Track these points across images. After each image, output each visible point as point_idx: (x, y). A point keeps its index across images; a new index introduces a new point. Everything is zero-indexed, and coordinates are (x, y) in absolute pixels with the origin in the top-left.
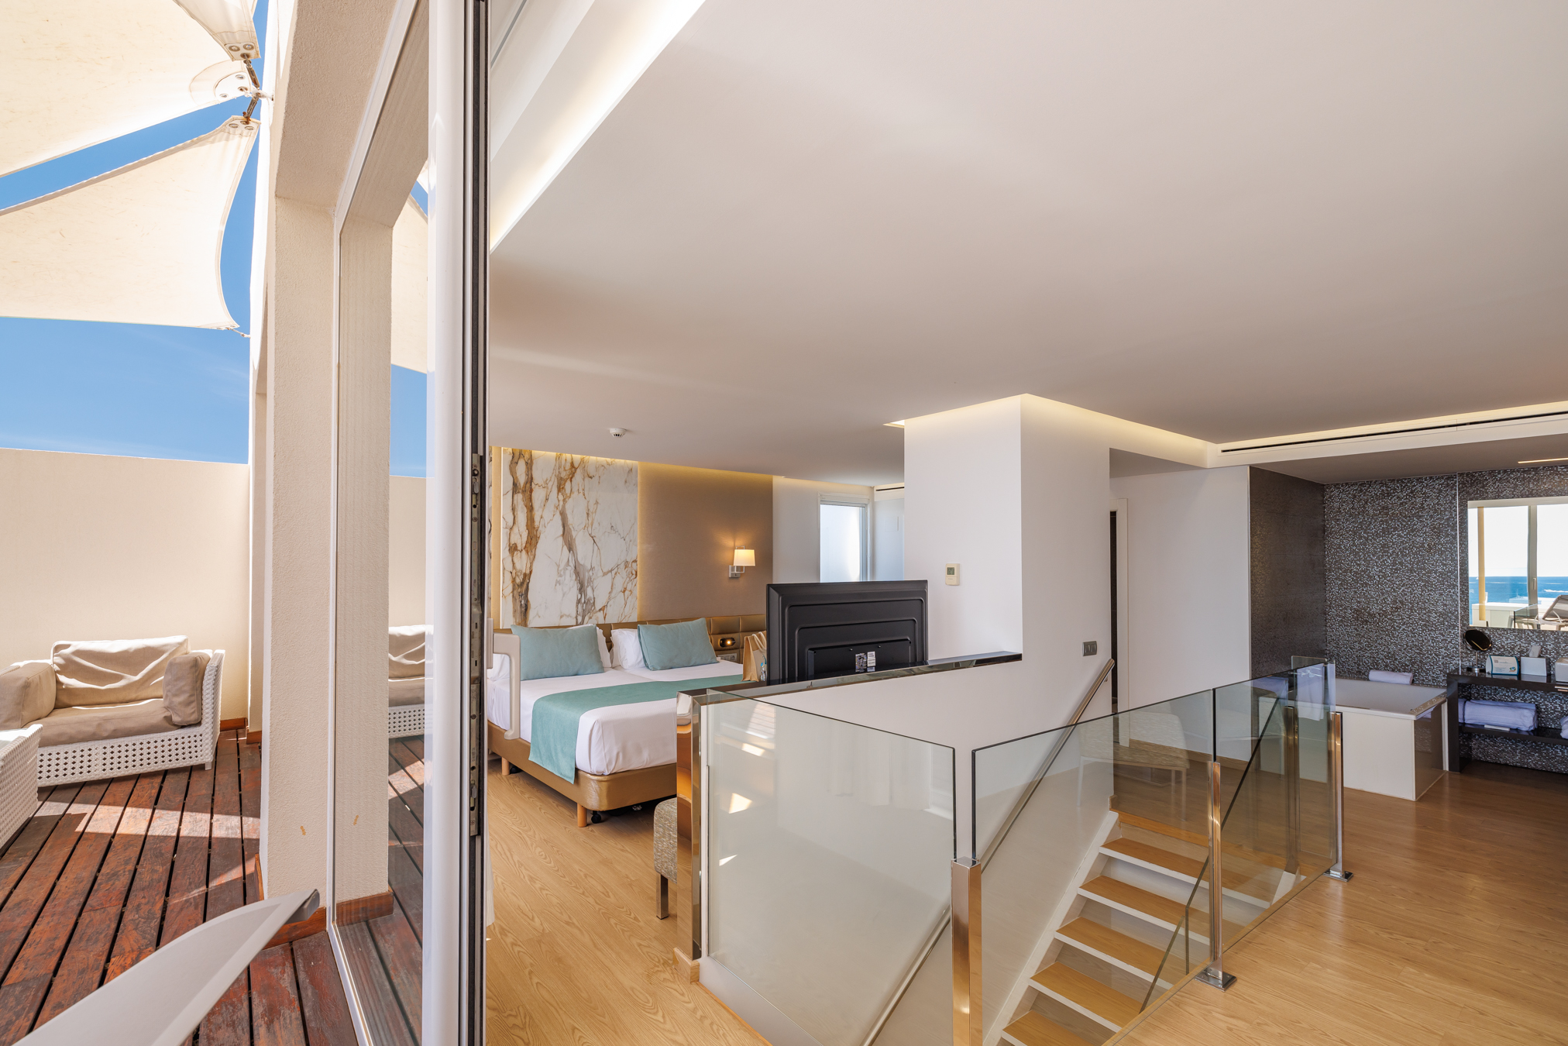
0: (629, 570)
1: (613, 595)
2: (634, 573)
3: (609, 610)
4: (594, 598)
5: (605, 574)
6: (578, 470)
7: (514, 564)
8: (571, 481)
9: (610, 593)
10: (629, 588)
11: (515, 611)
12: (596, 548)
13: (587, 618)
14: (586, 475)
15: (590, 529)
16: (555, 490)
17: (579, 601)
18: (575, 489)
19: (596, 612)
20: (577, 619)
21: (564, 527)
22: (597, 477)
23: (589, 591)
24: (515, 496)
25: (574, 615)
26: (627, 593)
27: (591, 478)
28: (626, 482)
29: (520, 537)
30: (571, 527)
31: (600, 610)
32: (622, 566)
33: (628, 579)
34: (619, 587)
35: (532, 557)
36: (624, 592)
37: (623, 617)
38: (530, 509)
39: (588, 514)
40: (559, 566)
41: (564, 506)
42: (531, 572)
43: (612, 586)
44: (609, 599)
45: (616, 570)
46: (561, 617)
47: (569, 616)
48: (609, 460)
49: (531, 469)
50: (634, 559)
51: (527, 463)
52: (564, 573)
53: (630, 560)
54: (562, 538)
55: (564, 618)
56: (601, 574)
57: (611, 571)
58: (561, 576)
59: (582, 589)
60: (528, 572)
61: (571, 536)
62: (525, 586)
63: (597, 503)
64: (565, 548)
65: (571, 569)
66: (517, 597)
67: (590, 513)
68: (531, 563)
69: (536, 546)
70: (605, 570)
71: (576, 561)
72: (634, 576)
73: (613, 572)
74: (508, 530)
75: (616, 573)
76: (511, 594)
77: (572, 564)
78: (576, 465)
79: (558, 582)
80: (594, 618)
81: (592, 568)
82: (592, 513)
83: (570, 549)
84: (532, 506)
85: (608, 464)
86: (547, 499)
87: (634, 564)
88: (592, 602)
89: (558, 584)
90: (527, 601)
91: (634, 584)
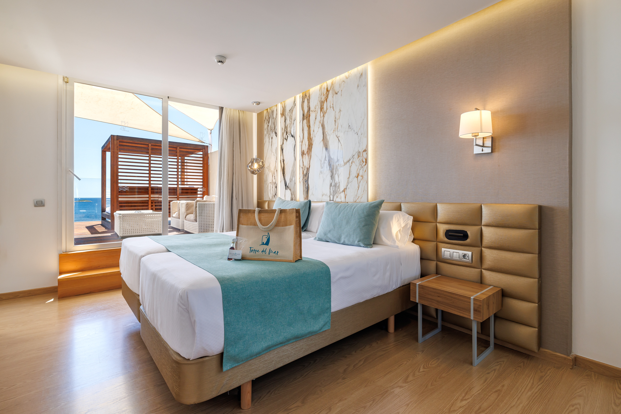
0: (361, 158)
1: (350, 180)
2: (364, 160)
3: (348, 191)
4: (339, 182)
5: (345, 164)
6: (330, 92)
7: (303, 162)
8: (327, 101)
9: (348, 178)
10: (360, 174)
11: (304, 191)
12: (340, 144)
13: (335, 197)
14: (334, 93)
15: (336, 132)
16: (319, 110)
17: (331, 185)
18: (329, 107)
19: (340, 193)
20: (330, 198)
21: (323, 134)
22: (340, 92)
23: (337, 178)
24: (304, 121)
25: (329, 194)
26: (360, 177)
27: (337, 94)
28: (358, 86)
30: (327, 133)
31: (343, 192)
32: (356, 156)
33: (360, 166)
34: (354, 174)
35: (310, 157)
36: (357, 177)
37: (357, 197)
38: (309, 127)
39: (335, 121)
40: (321, 161)
41: (323, 120)
42: (309, 167)
43: (350, 173)
44: (348, 183)
45: (352, 160)
46: (323, 195)
47: (326, 195)
48: (346, 74)
49: (309, 102)
50: (364, 148)
51: (308, 99)
52: (324, 165)
53: (361, 150)
54: (322, 142)
55: (324, 196)
56: (342, 163)
57: (349, 161)
58: (322, 168)
59: (332, 177)
60: (308, 167)
61: (327, 139)
62: (307, 175)
63: (340, 111)
64: (324, 149)
65: (327, 162)
66: (305, 182)
67: (336, 120)
68: (310, 161)
69: (311, 150)
70: (345, 161)
71: (329, 157)
72: (364, 163)
73: (350, 162)
74: (301, 143)
75: (352, 163)
76: (302, 181)
77: (327, 159)
78: (329, 89)
79: (321, 172)
80: (339, 197)
81: (338, 161)
82: (338, 119)
83: (326, 149)
84: (310, 125)
85: (347, 78)
86: (316, 119)
87: (365, 153)
88: (338, 185)
89: (321, 174)
90: (308, 185)
91: (364, 171)
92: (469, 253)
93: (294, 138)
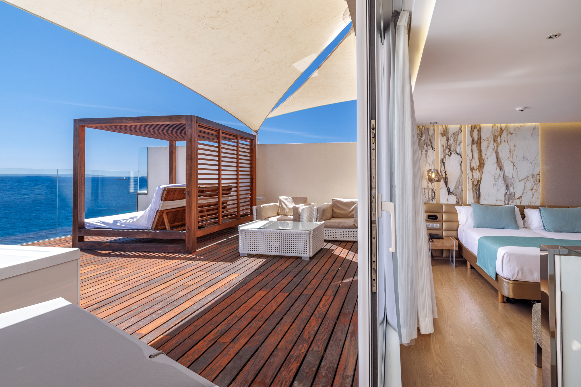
0: (535, 179)
1: (525, 191)
2: (538, 180)
3: (523, 199)
4: (514, 192)
5: (520, 181)
6: (504, 131)
7: (473, 176)
8: (501, 137)
9: (524, 190)
10: (535, 188)
11: (474, 197)
12: (515, 168)
13: (510, 202)
14: (509, 133)
15: (511, 159)
16: (492, 141)
17: (506, 194)
18: (503, 140)
19: (516, 199)
20: (505, 202)
21: (497, 158)
22: (515, 133)
23: (512, 190)
24: (473, 146)
25: (503, 200)
26: (534, 191)
27: (511, 134)
28: (532, 134)
29: (476, 163)
30: (501, 158)
31: (518, 198)
32: (531, 177)
33: (534, 184)
34: (528, 187)
35: (481, 173)
36: (532, 190)
37: (532, 203)
38: (480, 151)
39: (510, 152)
40: (495, 177)
41: (497, 149)
42: (481, 180)
43: (525, 187)
44: (523, 193)
45: (527, 179)
46: (497, 200)
47: (501, 200)
48: (521, 124)
49: (480, 133)
50: (538, 173)
51: (478, 131)
52: (498, 180)
53: (535, 174)
54: (496, 164)
55: (498, 201)
56: (518, 180)
57: (524, 179)
58: (496, 181)
59: (507, 188)
60: (480, 179)
61: (501, 163)
62: (478, 186)
63: (515, 146)
64: (498, 169)
65: (501, 178)
66: (475, 191)
67: (511, 151)
68: (481, 176)
69: (483, 168)
70: (520, 179)
71: (504, 174)
72: (538, 182)
73: (525, 180)
74: (470, 161)
75: (527, 181)
76: (472, 189)
77: (502, 176)
78: (503, 129)
79: (495, 184)
80: (514, 202)
81: (513, 178)
82: (513, 151)
83: (501, 169)
84: (481, 149)
85: (521, 126)
86: (488, 146)
87: (538, 176)
88: (513, 194)
89: (495, 185)
90: (479, 192)
91: (538, 186)
93: (461, 155)
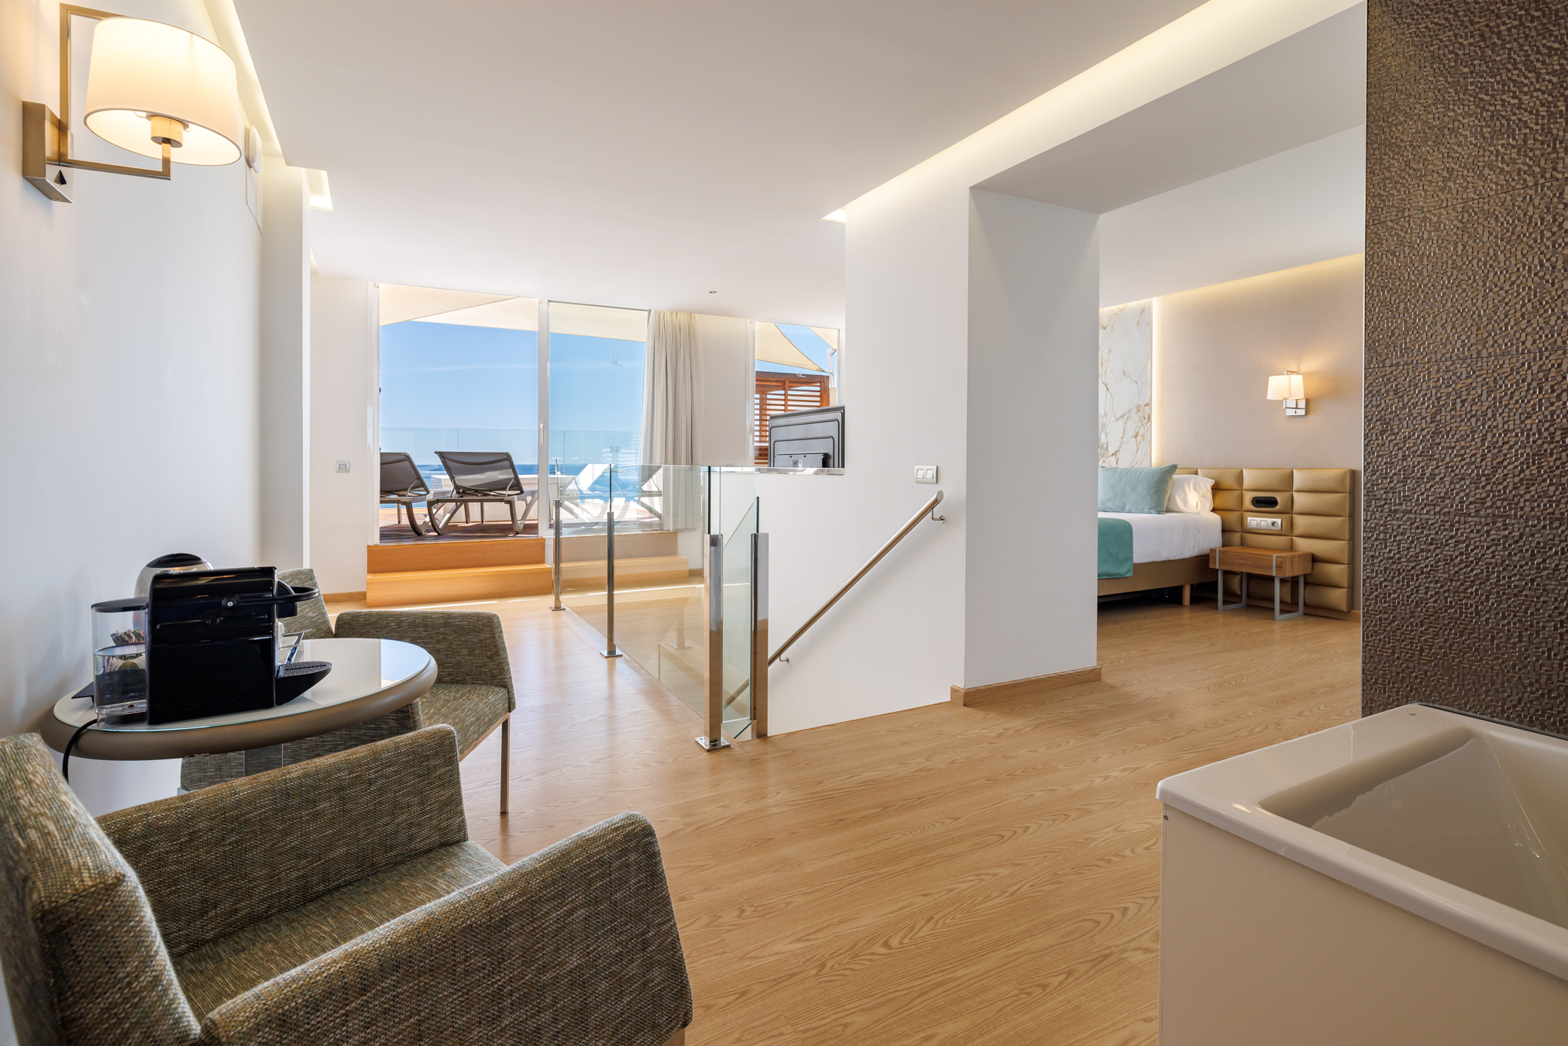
0: (1141, 414)
1: (1125, 440)
2: (1146, 417)
3: (1120, 455)
4: (1107, 442)
5: (1117, 420)
9: (1122, 438)
10: (1141, 433)
12: (1108, 394)
15: (1103, 378)
19: (1109, 455)
22: (1109, 326)
23: (1104, 436)
26: (1139, 437)
27: (1105, 328)
28: (1138, 323)
31: (1113, 455)
32: (1133, 411)
33: (1140, 424)
34: (1131, 432)
36: (1136, 437)
37: (1135, 462)
39: (1101, 363)
43: (1124, 431)
44: (1121, 444)
45: (1128, 415)
48: (1121, 306)
50: (1146, 401)
53: (1142, 403)
56: (1113, 419)
57: (1123, 416)
63: (1110, 351)
67: (1103, 362)
70: (1118, 416)
72: (1147, 420)
73: (1125, 417)
75: (1128, 419)
80: (1107, 460)
81: (1105, 414)
82: (1105, 361)
85: (1120, 311)
87: (1147, 408)
88: (1105, 446)
91: (1146, 429)
92: (1279, 521)
